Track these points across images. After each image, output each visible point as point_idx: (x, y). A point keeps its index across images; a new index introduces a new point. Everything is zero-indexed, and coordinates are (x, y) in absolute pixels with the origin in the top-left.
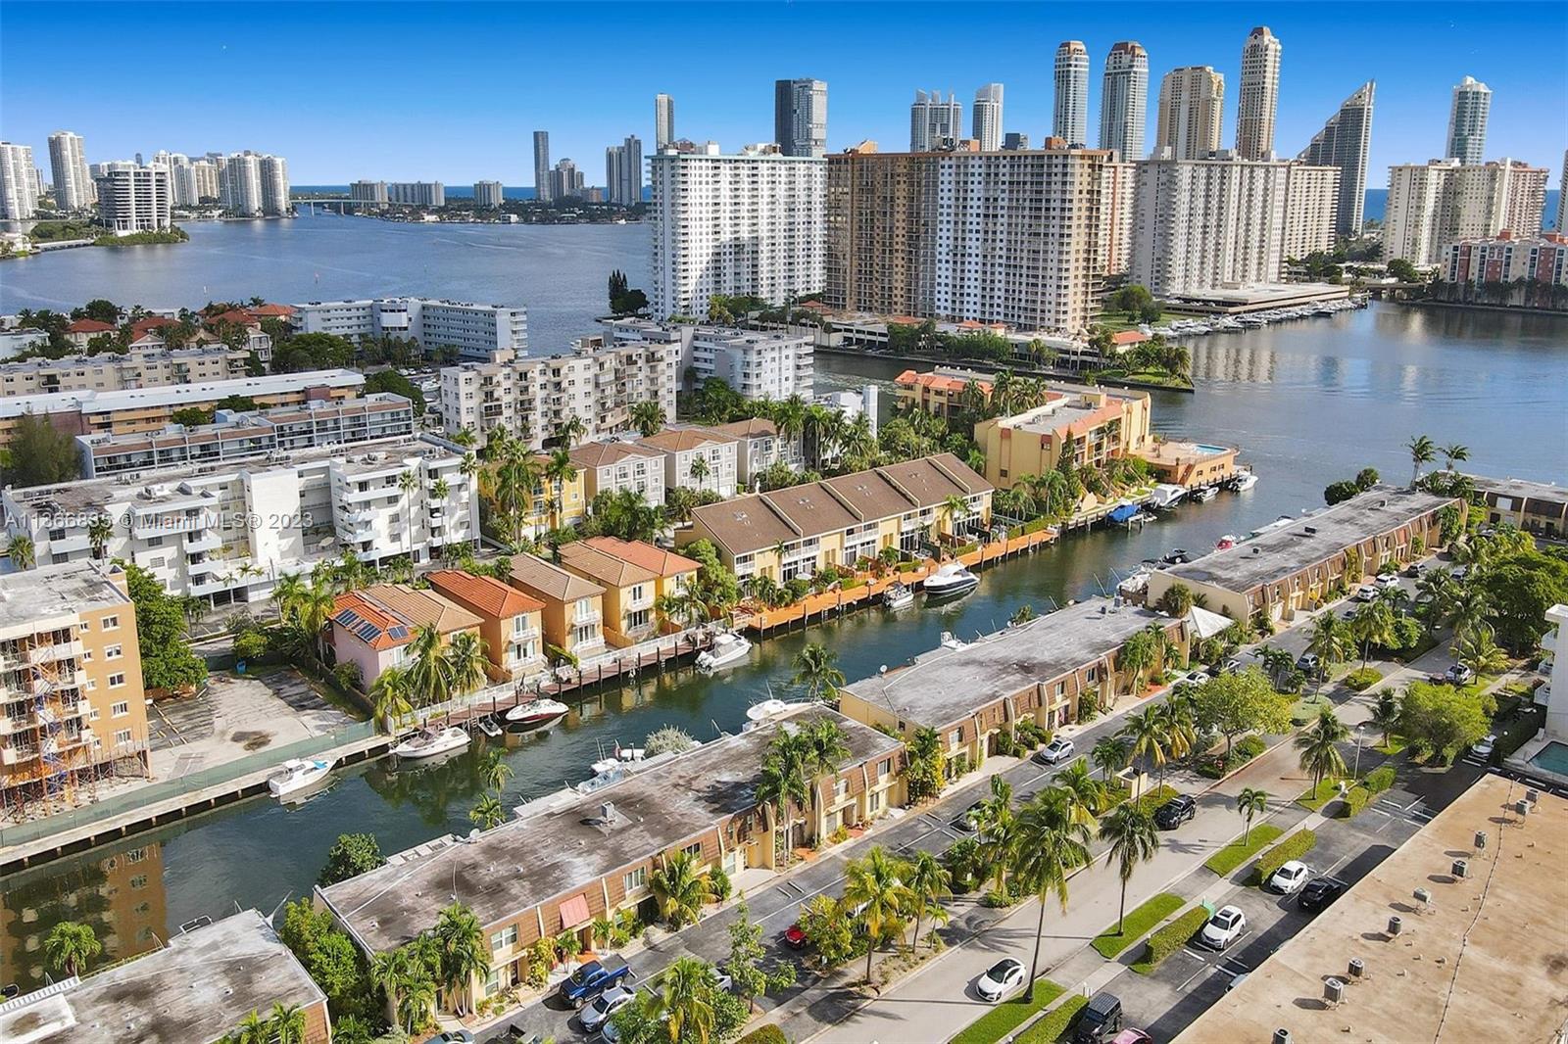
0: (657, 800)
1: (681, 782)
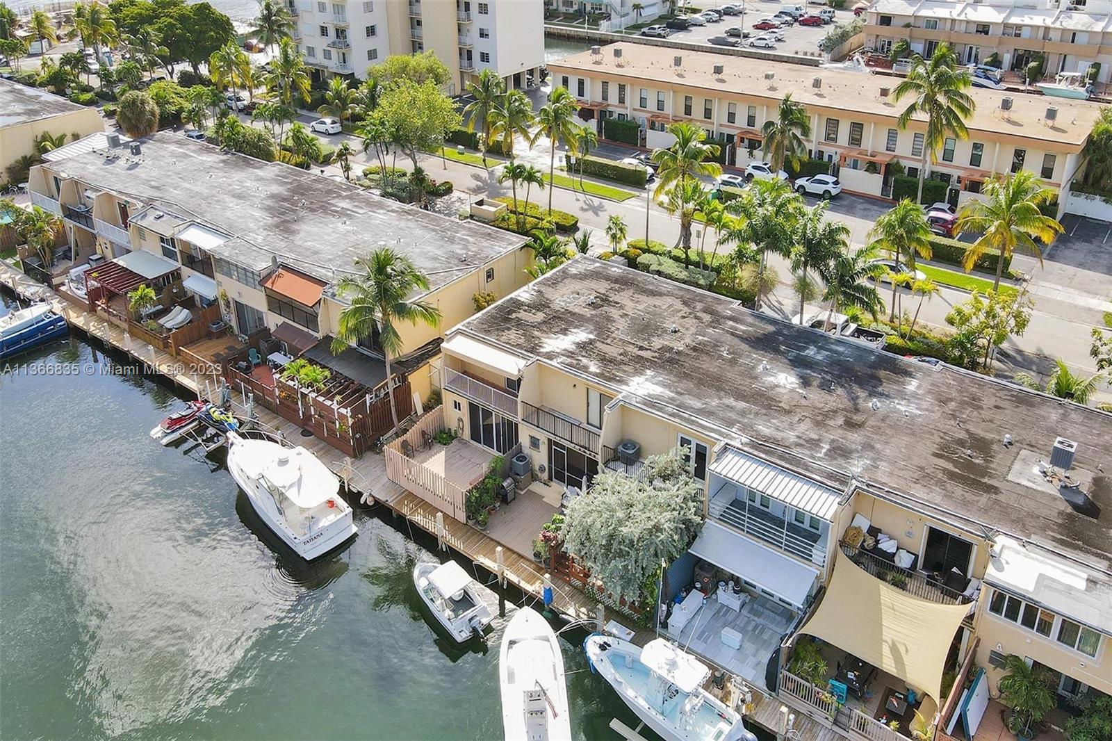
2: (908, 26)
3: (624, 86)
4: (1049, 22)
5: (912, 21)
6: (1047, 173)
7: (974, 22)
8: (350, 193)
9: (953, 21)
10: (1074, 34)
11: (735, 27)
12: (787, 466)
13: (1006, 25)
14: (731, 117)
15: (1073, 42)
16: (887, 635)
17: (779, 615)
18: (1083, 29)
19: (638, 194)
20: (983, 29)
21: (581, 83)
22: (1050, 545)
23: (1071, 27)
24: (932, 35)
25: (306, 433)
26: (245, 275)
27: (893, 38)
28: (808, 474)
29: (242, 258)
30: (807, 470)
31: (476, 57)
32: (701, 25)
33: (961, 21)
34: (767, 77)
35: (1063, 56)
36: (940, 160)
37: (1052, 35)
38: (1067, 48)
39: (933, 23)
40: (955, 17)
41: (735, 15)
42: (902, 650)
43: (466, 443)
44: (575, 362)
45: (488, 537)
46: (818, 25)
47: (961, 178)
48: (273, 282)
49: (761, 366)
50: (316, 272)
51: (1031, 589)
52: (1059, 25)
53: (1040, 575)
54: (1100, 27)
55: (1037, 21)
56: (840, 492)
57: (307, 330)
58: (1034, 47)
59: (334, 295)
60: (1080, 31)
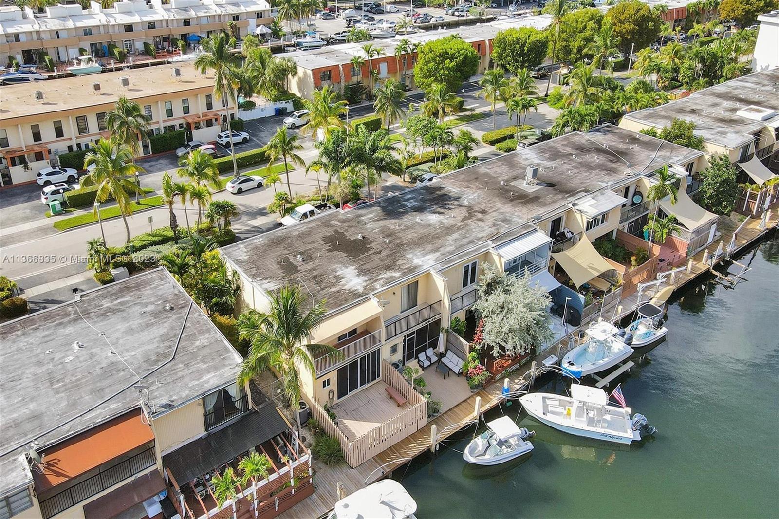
0: (497, 199)
1: (480, 216)
4: (37, 28)
10: (57, 32)
15: (58, 38)
16: (585, 266)
18: (62, 28)
23: (54, 28)
28: (521, 234)
35: (56, 49)
36: (166, 118)
37: (43, 36)
38: (57, 43)
42: (592, 265)
43: (338, 405)
44: (384, 280)
45: (443, 415)
47: (182, 124)
48: (58, 474)
49: (417, 220)
50: (96, 417)
51: (597, 211)
52: (44, 28)
53: (590, 206)
54: (70, 24)
55: (27, 28)
56: (535, 230)
57: (133, 478)
58: (34, 46)
59: (169, 406)
60: (60, 30)
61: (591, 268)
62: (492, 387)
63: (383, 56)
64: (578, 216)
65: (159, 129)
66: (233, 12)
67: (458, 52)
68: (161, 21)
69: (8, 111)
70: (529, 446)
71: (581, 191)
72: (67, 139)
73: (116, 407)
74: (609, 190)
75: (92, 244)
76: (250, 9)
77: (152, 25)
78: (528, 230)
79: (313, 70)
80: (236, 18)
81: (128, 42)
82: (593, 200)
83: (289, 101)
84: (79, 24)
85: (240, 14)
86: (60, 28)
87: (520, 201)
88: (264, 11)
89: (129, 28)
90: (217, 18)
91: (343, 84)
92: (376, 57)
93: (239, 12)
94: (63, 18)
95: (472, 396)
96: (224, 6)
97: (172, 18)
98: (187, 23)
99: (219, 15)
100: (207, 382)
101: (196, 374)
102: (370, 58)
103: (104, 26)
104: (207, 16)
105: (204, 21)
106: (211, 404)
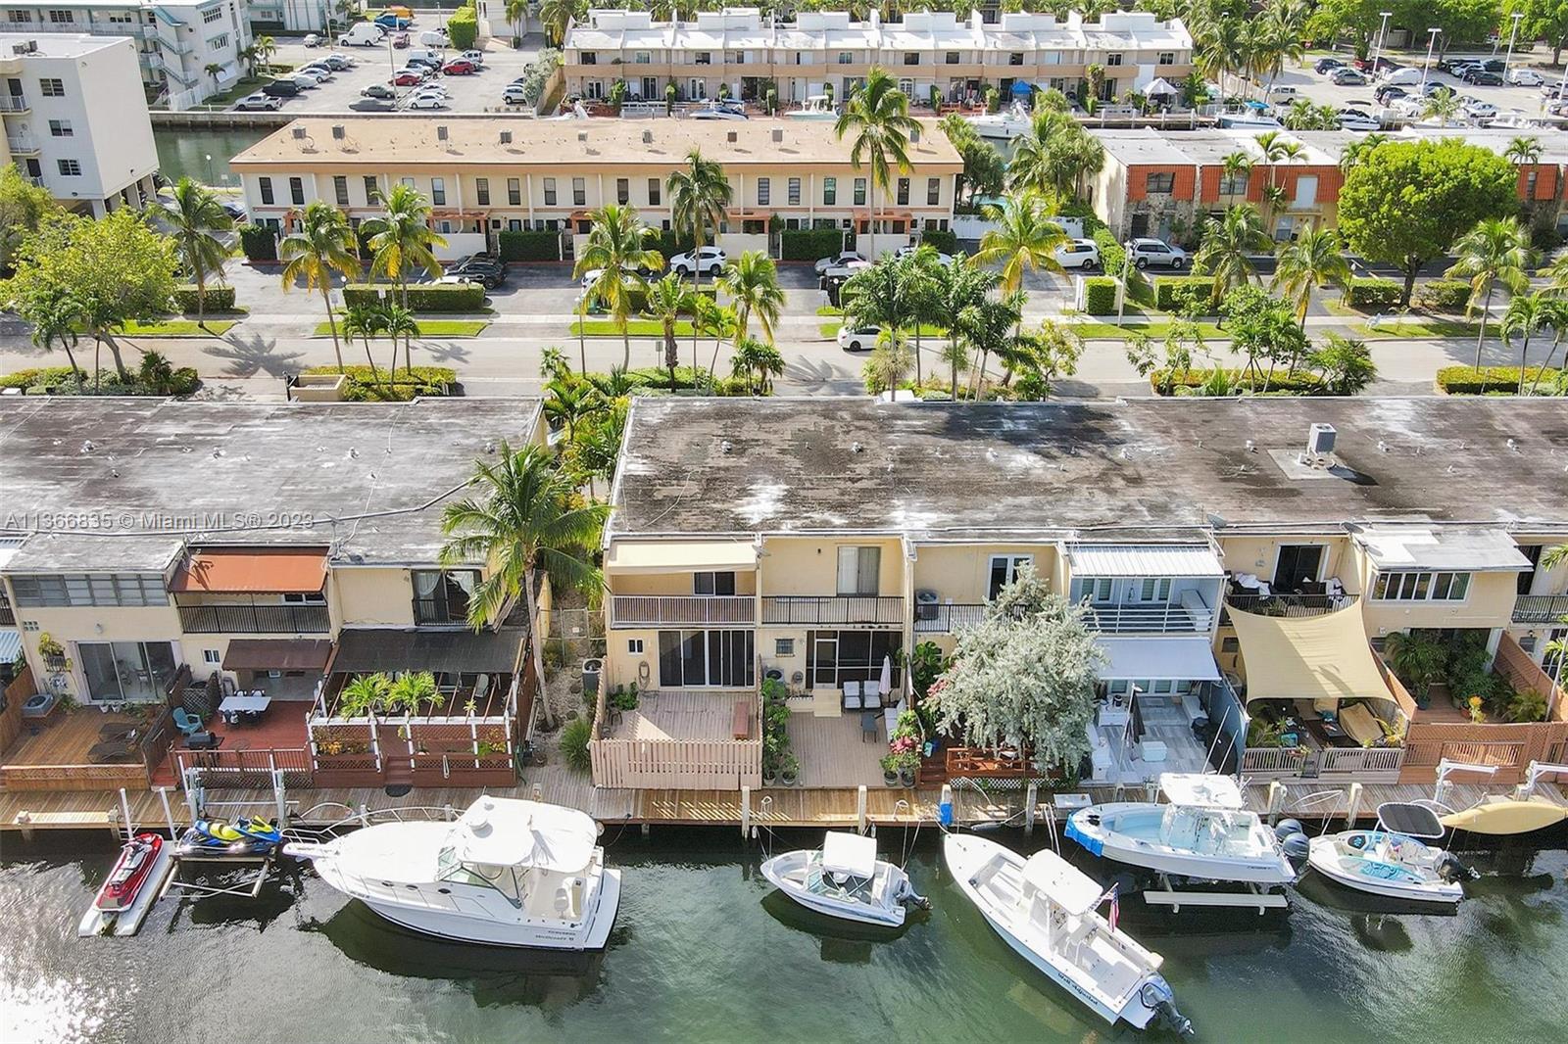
0: (1199, 468)
1: (1118, 484)
2: (617, 62)
3: (374, 178)
4: (770, 44)
5: (620, 55)
6: (933, 199)
7: (693, 51)
8: (155, 411)
9: (669, 51)
10: (799, 54)
11: (374, 85)
12: (1139, 540)
13: (727, 51)
14: (550, 198)
15: (798, 63)
16: (1312, 664)
17: (1164, 707)
18: (807, 47)
19: (488, 321)
20: (704, 58)
21: (296, 184)
22: (1381, 519)
23: (794, 47)
24: (649, 71)
25: (396, 791)
26: (117, 588)
27: (602, 79)
28: (1160, 540)
29: (99, 562)
30: (1158, 537)
31: (50, 169)
32: (311, 88)
33: (678, 51)
34: (582, 138)
35: (792, 79)
36: (822, 205)
37: (777, 57)
39: (644, 57)
40: (669, 45)
41: (343, 70)
42: (1333, 671)
43: (656, 693)
44: (807, 521)
45: (804, 791)
46: (470, 74)
47: (849, 221)
48: (200, 580)
49: (988, 455)
50: (279, 536)
51: (1414, 560)
52: (780, 46)
53: (1405, 545)
54: (820, 44)
55: (757, 43)
56: (1205, 546)
57: (297, 636)
58: (761, 73)
59: (358, 560)
60: (804, 50)
61: (1327, 674)
62: (929, 793)
63: (1301, 162)
64: (1359, 556)
65: (806, 221)
66: (1110, 48)
67: (1446, 173)
68: (971, 51)
69: (598, 154)
70: (897, 916)
71: (1424, 512)
72: (662, 210)
73: (308, 536)
74: (1503, 533)
75: (547, 354)
76: (1146, 46)
77: (953, 58)
78: (1189, 539)
79: (1130, 167)
80: (1115, 59)
81: (906, 83)
82: (1433, 538)
83: (1077, 219)
84: (834, 45)
85: (1124, 52)
86: (803, 48)
87: (1248, 487)
88: (1178, 51)
89: (912, 58)
90: (1077, 55)
91: (1196, 206)
92: (1285, 161)
93: (1124, 48)
94: (815, 33)
95: (883, 790)
96: (1098, 35)
97: (991, 47)
98: (1017, 59)
99: (1082, 52)
100: (426, 552)
101: (424, 537)
102: (1269, 162)
103: (872, 50)
104: (1059, 51)
105: (1052, 59)
106: (428, 589)
